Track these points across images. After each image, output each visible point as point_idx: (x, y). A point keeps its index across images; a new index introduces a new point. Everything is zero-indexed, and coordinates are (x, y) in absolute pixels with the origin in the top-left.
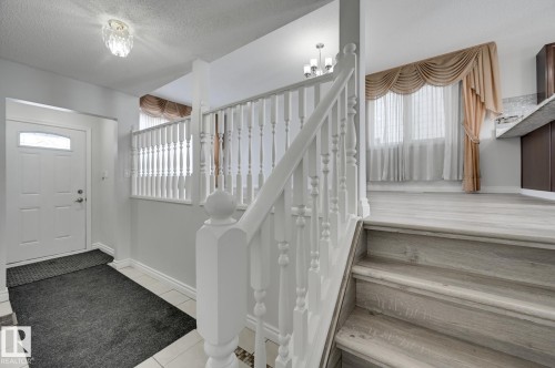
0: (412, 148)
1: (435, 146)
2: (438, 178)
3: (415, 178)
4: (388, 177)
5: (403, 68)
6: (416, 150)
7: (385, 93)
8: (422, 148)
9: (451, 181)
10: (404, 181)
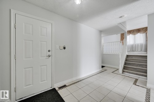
0: (135, 45)
1: (141, 45)
2: (141, 51)
3: (136, 51)
4: (130, 50)
5: (134, 30)
6: (137, 45)
7: (129, 35)
8: (138, 45)
9: (144, 51)
10: (134, 51)
